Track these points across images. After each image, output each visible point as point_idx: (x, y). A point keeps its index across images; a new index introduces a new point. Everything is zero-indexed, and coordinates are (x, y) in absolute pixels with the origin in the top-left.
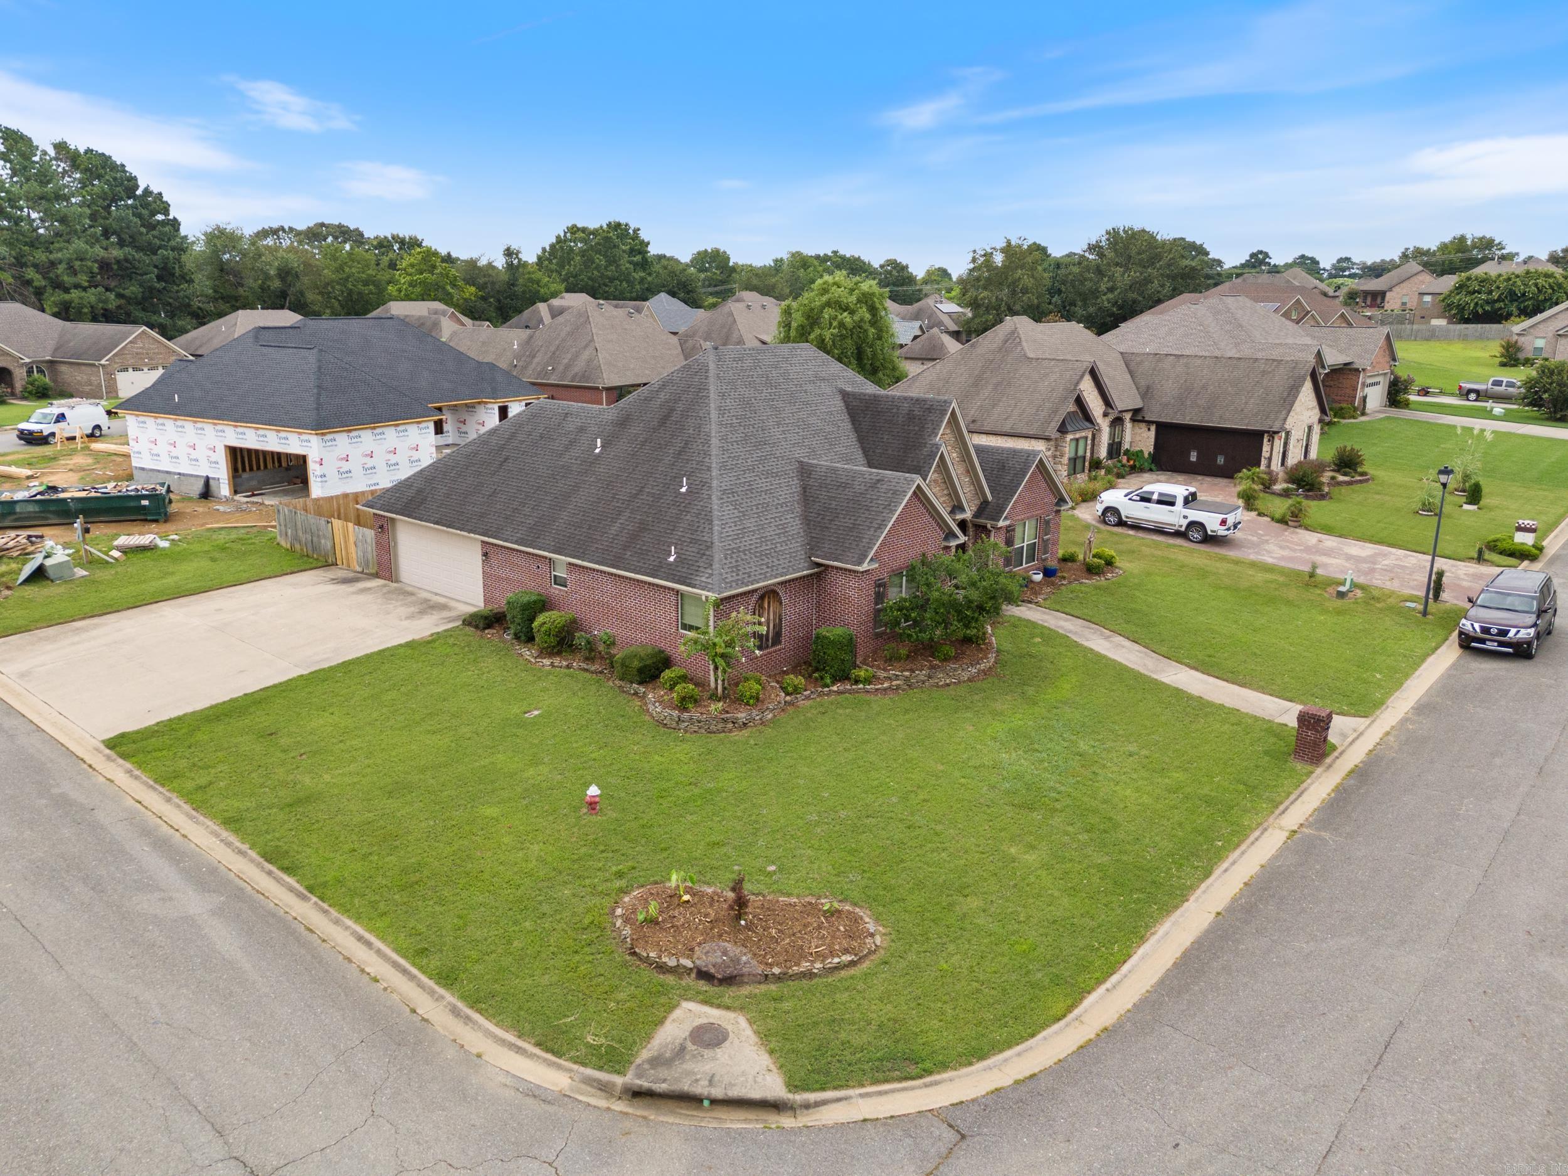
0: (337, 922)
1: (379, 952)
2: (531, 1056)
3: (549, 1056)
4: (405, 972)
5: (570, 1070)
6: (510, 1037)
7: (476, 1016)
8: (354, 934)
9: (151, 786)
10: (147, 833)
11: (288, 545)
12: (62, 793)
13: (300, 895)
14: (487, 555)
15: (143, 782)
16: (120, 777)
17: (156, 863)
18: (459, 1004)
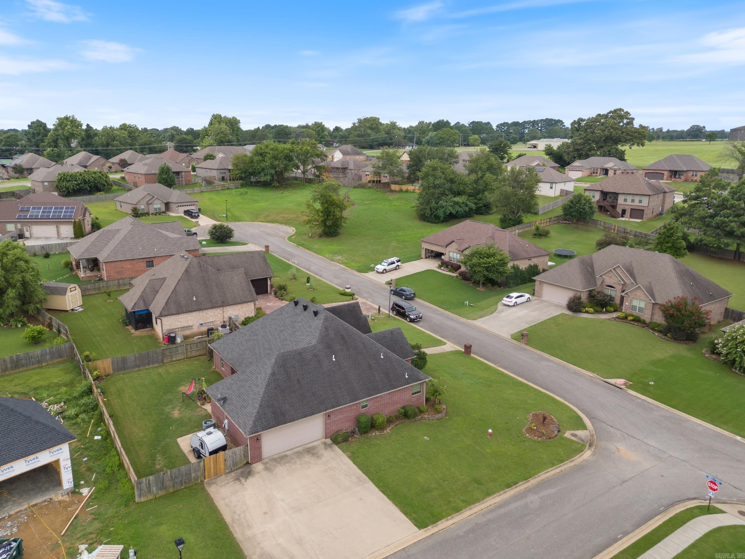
0: (539, 476)
1: (551, 470)
4: (558, 467)
5: (586, 451)
6: (578, 456)
7: (573, 459)
8: (544, 474)
9: (460, 514)
10: (492, 511)
11: (150, 497)
12: (464, 532)
13: (527, 482)
14: (329, 416)
15: (456, 516)
16: (450, 522)
17: (512, 507)
18: (569, 460)
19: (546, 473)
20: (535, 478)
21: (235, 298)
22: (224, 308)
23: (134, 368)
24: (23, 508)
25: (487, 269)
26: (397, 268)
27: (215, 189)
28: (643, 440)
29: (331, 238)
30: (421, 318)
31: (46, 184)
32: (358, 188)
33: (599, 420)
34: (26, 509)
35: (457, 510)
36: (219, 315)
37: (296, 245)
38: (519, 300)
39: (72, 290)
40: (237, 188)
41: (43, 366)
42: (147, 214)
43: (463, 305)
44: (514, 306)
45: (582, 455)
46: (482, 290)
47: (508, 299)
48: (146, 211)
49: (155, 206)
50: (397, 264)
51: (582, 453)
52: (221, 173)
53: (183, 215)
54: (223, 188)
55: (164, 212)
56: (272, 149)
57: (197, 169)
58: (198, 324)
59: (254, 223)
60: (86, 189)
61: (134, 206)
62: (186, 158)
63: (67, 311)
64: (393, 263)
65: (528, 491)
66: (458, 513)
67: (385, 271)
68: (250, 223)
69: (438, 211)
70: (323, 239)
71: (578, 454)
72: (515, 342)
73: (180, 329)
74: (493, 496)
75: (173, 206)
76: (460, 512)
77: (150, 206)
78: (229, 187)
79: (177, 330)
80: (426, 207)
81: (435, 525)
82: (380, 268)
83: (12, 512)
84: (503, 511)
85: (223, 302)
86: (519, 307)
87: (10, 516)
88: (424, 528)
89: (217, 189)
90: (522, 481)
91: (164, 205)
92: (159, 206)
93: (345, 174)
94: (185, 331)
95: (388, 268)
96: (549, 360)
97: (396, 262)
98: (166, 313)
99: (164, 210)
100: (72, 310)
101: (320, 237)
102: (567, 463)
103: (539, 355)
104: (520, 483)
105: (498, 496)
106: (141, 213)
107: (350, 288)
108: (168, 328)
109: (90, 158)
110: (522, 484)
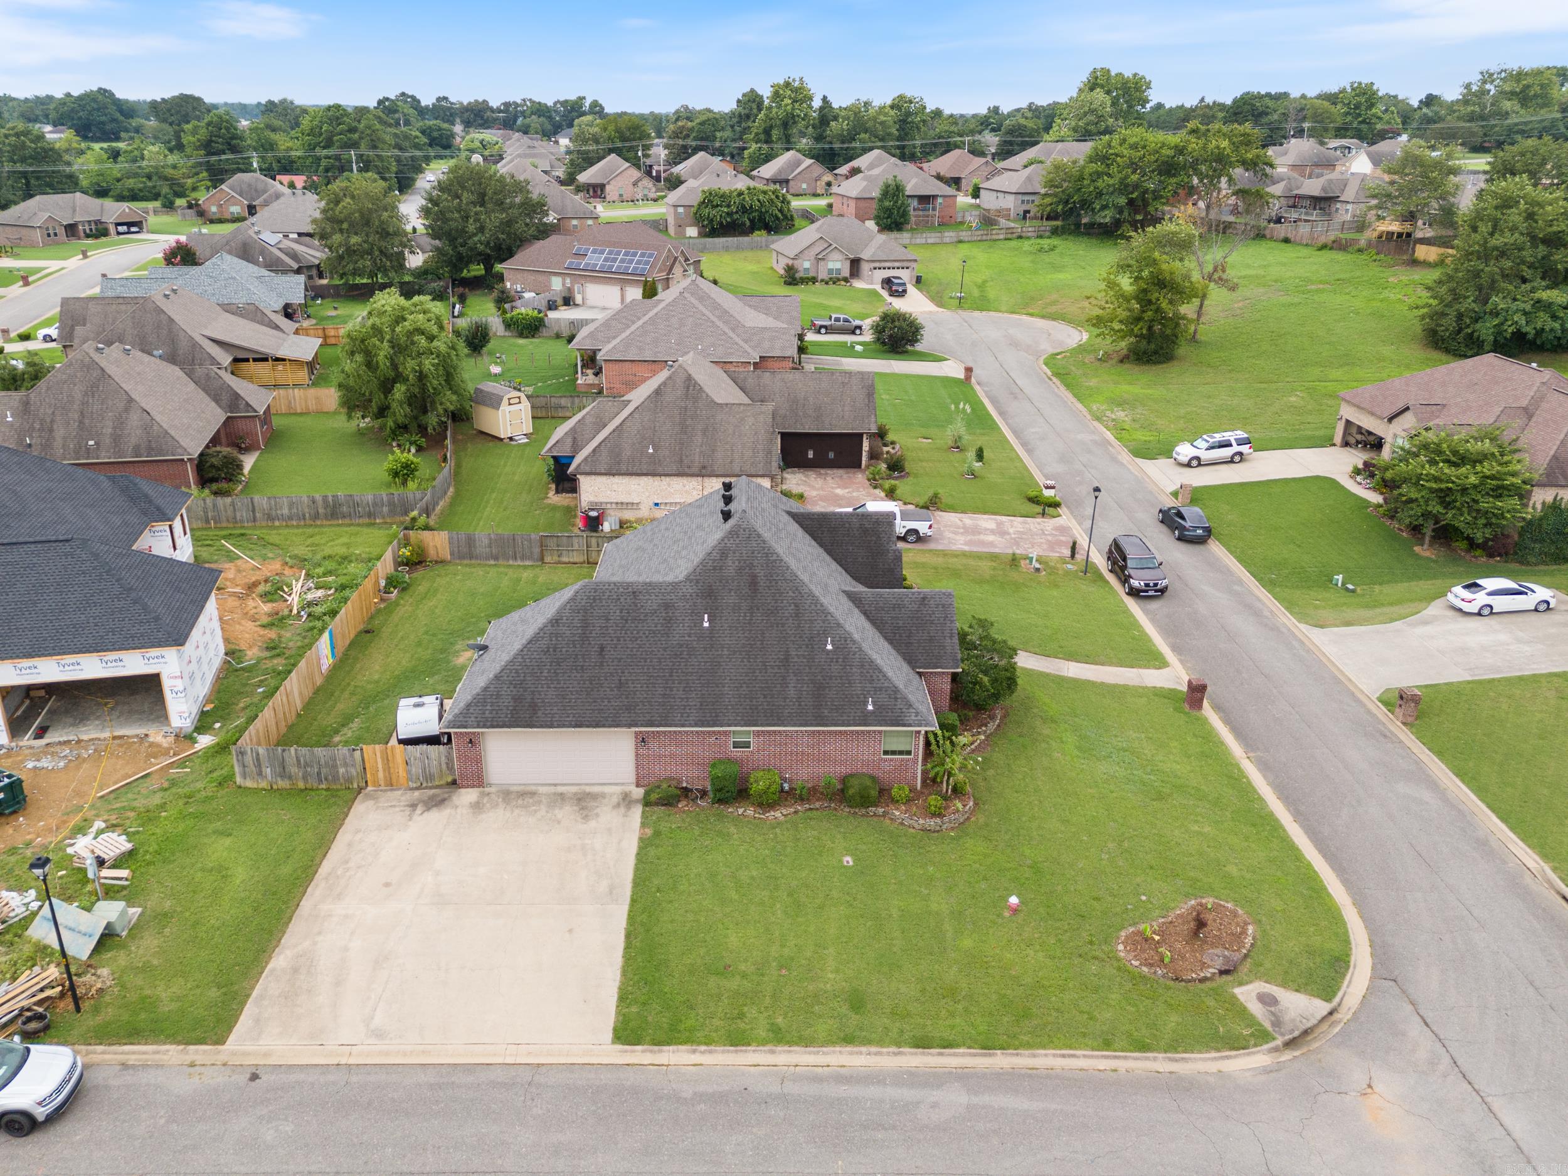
0: (1034, 1056)
1: (1084, 1056)
2: (1236, 1057)
3: (1242, 1051)
4: (1116, 1057)
5: (1259, 1052)
6: (1214, 1054)
8: (1054, 1055)
9: (736, 1051)
10: (818, 1079)
11: (264, 784)
12: (695, 1093)
13: (985, 1055)
14: (643, 740)
15: (723, 1052)
16: (696, 1058)
17: (873, 1091)
18: (1169, 1055)
19: (1063, 1056)
20: (1017, 1055)
21: (731, 462)
22: (706, 479)
23: (487, 558)
24: (103, 735)
25: (1445, 496)
26: (1237, 458)
27: (989, 237)
28: (1489, 1099)
29: (1146, 367)
30: (1163, 591)
31: (681, 210)
32: (1331, 249)
33: (1404, 992)
34: (105, 739)
35: (737, 1039)
36: (695, 493)
37: (1049, 373)
38: (1501, 603)
39: (512, 401)
40: (1041, 237)
41: (375, 524)
42: (814, 280)
43: (1327, 581)
44: (1479, 614)
45: (1227, 1057)
46: (1427, 554)
47: (1466, 594)
48: (811, 274)
49: (831, 265)
50: (1236, 448)
51: (1233, 1053)
52: (1023, 202)
53: (878, 287)
54: (1009, 236)
55: (846, 280)
56: (1134, 147)
57: (982, 192)
58: (651, 504)
59: (1014, 316)
60: (744, 224)
61: (790, 262)
62: (983, 167)
63: (501, 440)
64: (1227, 444)
65: (963, 1077)
66: (732, 1048)
67: (1195, 463)
68: (1006, 315)
69: (1478, 326)
70: (1127, 366)
71: (1218, 1050)
72: (1381, 711)
73: (614, 506)
74: (856, 1049)
75: (865, 267)
76: (739, 1048)
77: (821, 263)
78: (1024, 234)
79: (609, 506)
80: (1447, 310)
81: (656, 1048)
82: (1185, 451)
83: (85, 737)
84: (843, 1090)
85: (704, 467)
86: (1492, 622)
87: (79, 741)
88: (623, 1044)
89: (995, 237)
90: (969, 1047)
91: (848, 263)
92: (838, 265)
93: (1329, 214)
94: (625, 512)
95: (1206, 456)
96: (1433, 785)
97: (1234, 443)
98: (588, 469)
99: (848, 275)
100: (511, 439)
101: (1121, 361)
102: (1155, 1059)
103: (1418, 762)
104: (961, 1050)
105: (869, 1054)
106: (801, 278)
107: (1053, 488)
108: (592, 499)
109: (799, 164)
110: (963, 1055)
